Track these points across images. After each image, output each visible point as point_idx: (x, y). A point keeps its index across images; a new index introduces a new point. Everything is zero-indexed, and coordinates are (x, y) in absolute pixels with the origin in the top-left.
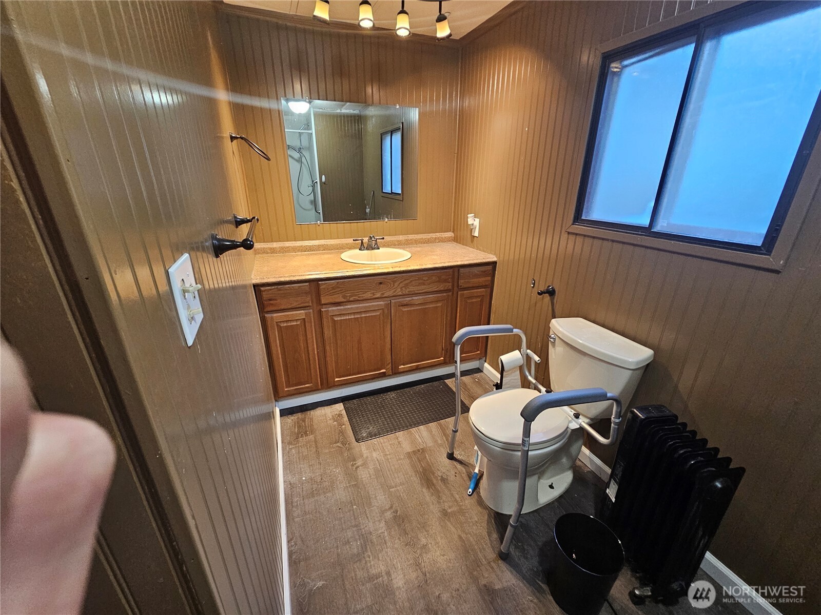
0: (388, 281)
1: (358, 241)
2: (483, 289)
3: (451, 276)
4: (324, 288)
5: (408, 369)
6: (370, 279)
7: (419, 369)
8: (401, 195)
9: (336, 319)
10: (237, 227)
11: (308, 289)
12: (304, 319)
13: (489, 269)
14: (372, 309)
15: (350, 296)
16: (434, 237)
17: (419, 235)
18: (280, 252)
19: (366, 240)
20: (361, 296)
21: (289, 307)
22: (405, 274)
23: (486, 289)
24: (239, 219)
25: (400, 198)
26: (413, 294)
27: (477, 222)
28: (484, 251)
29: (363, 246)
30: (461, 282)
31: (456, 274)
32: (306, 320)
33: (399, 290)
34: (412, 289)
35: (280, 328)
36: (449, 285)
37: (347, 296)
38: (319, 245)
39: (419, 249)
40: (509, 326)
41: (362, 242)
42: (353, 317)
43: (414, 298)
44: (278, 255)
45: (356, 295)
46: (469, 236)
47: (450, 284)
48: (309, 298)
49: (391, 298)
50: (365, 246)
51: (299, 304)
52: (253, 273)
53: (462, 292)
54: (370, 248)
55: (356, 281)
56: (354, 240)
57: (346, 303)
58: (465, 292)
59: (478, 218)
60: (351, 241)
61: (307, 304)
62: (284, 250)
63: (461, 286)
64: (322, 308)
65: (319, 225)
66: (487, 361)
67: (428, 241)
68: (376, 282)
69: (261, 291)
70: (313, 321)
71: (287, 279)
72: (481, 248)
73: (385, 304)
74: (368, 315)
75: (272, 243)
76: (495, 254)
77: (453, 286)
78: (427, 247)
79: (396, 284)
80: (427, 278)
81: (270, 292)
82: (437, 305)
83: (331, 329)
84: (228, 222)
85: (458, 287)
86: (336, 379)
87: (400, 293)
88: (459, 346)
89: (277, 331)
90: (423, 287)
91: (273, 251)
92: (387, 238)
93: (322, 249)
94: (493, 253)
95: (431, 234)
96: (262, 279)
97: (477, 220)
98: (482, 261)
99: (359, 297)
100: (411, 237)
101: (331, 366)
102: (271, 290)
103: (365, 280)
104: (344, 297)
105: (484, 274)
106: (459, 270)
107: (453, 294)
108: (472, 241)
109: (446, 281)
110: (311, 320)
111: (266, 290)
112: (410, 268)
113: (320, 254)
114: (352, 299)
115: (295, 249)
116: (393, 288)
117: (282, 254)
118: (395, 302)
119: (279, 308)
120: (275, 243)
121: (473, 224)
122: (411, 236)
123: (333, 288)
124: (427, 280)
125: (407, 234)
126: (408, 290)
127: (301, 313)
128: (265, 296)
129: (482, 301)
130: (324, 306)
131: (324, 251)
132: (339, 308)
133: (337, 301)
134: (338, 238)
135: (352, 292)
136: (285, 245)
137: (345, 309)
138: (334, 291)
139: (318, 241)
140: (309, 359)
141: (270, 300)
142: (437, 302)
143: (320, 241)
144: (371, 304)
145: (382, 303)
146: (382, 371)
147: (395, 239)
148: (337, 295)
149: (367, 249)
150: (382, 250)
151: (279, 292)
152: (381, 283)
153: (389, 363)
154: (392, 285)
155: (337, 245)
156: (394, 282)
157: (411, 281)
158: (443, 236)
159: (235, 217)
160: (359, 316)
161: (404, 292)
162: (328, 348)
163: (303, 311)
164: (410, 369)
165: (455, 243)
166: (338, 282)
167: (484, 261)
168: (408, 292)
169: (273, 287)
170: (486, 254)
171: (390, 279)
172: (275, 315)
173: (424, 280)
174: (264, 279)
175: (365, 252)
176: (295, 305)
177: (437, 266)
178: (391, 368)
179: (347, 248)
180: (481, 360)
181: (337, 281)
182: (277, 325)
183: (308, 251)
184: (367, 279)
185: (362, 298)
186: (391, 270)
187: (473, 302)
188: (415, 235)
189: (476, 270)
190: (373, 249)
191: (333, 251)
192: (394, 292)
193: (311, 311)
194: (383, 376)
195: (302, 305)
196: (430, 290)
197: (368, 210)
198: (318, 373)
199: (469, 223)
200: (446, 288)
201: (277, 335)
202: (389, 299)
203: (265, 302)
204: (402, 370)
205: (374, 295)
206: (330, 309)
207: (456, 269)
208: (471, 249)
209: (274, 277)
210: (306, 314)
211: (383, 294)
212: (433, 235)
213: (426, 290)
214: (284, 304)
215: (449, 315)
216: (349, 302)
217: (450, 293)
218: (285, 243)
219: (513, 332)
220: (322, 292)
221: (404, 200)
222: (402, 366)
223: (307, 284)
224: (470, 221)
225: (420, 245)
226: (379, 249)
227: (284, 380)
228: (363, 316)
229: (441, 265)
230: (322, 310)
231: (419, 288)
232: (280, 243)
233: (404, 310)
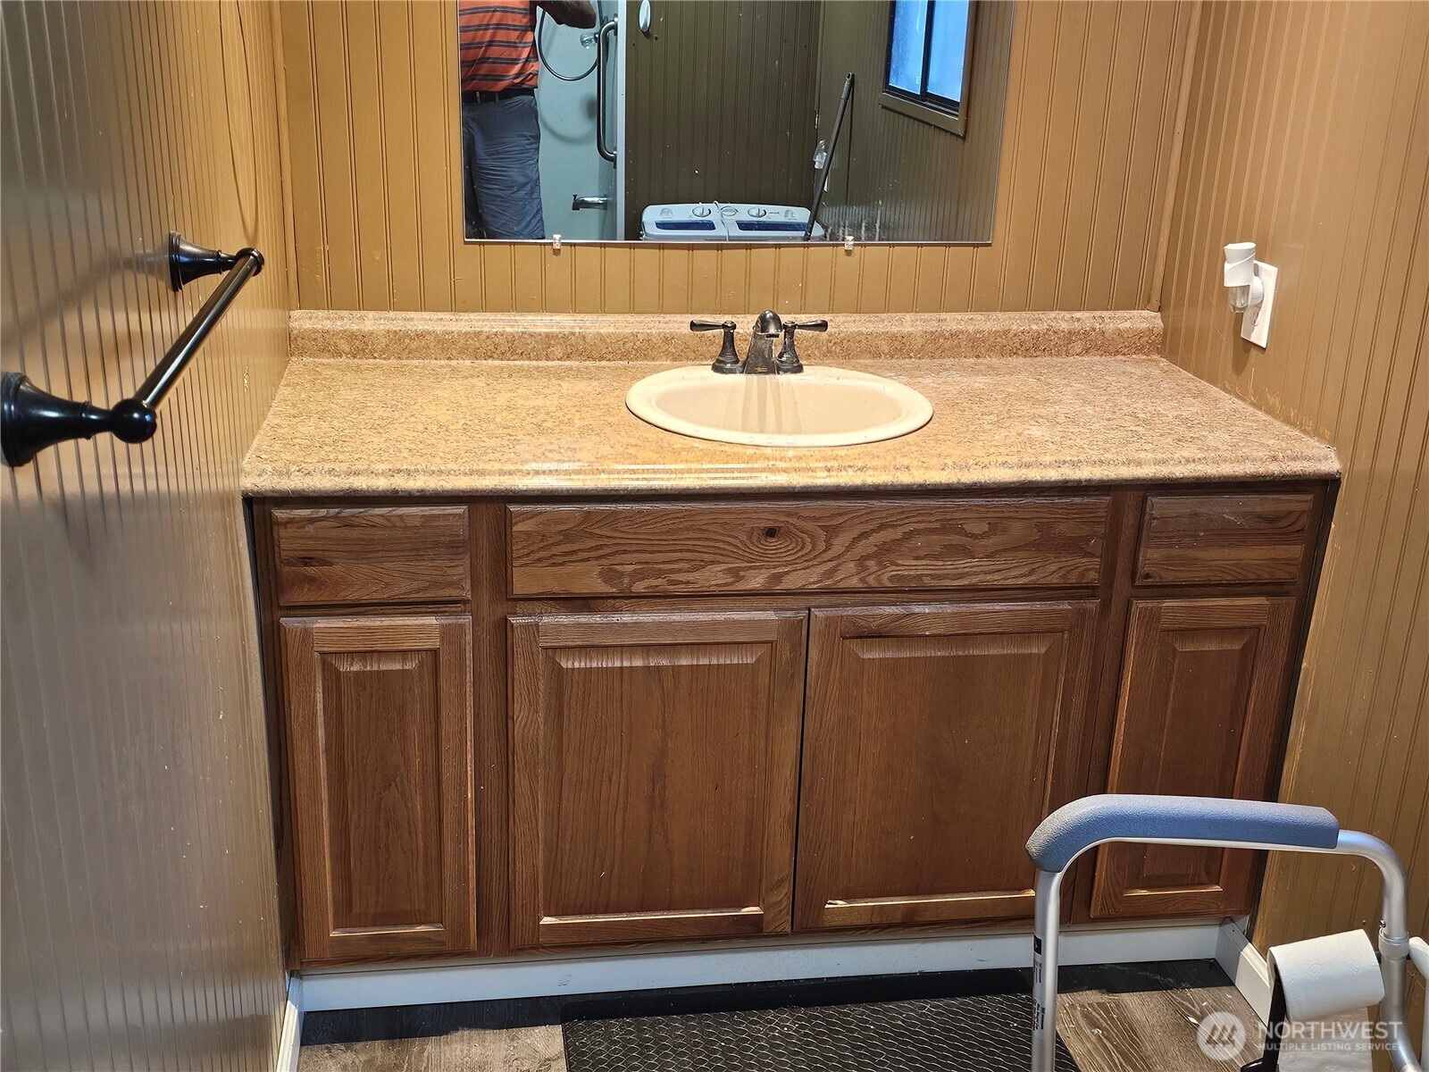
0: (809, 526)
1: (710, 333)
2: (1262, 601)
3: (1101, 529)
4: (528, 534)
5: (864, 920)
6: (727, 512)
7: (919, 924)
8: (962, 109)
9: (566, 664)
10: (176, 287)
11: (461, 530)
12: (435, 652)
13: (1296, 507)
14: (722, 639)
15: (637, 576)
16: (1064, 326)
17: (993, 315)
18: (386, 353)
19: (746, 325)
20: (682, 577)
21: (378, 597)
22: (885, 503)
23: (1276, 600)
24: (188, 254)
25: (954, 120)
26: (911, 591)
27: (1265, 282)
28: (1287, 421)
29: (729, 357)
30: (1151, 556)
31: (1129, 519)
32: (443, 657)
33: (852, 567)
34: (909, 567)
35: (334, 681)
36: (1088, 568)
37: (622, 574)
38: (547, 335)
39: (980, 382)
40: (1317, 815)
41: (729, 338)
42: (638, 663)
43: (917, 609)
44: (377, 367)
45: (659, 574)
46: (1227, 339)
47: (1094, 563)
48: (461, 569)
49: (813, 601)
50: (742, 347)
51: (418, 591)
52: (255, 444)
53: (1150, 604)
54: (759, 363)
55: (665, 513)
56: (693, 326)
57: (618, 603)
58: (1168, 603)
59: (1271, 263)
60: (679, 324)
61: (453, 593)
62: (402, 346)
63: (1147, 576)
64: (515, 614)
65: (556, 252)
66: (1256, 938)
67: (1034, 346)
68: (749, 525)
69: (271, 522)
70: (469, 662)
71: (382, 484)
72: (1274, 401)
73: (783, 622)
74: (704, 661)
75: (359, 314)
76: (1334, 441)
77: (1108, 571)
78: (1019, 377)
79: (840, 543)
80: (986, 528)
81: (310, 529)
82: (1026, 651)
83: (541, 705)
84: (138, 265)
85: (1133, 577)
86: (547, 920)
87: (854, 582)
88: (1058, 877)
89: (320, 690)
90: (963, 564)
91: (361, 346)
92: (842, 324)
93: (558, 351)
94: (1328, 434)
95: (1053, 314)
96: (281, 474)
97: (1269, 272)
98: (1262, 470)
99: (672, 583)
100: (954, 321)
101: (531, 858)
102: (311, 521)
103: (702, 513)
104: (609, 575)
105: (1271, 529)
106: (1144, 501)
107: (1105, 608)
108: (1239, 366)
109: (1073, 546)
110: (463, 659)
111: (291, 521)
112: (905, 479)
113: (546, 373)
114: (639, 587)
115: (447, 346)
116: (826, 556)
117: (393, 362)
118: (827, 618)
119: (340, 597)
120: (371, 314)
121: (1245, 289)
122: (958, 316)
123: (567, 536)
124: (983, 536)
125: (939, 311)
126: (892, 571)
127: (425, 627)
128: (288, 543)
129: (1248, 656)
130: (521, 607)
131: (567, 363)
132: (584, 619)
133: (580, 588)
134: (632, 310)
135: (647, 557)
136: (409, 326)
137: (610, 625)
138: (567, 547)
139: (547, 318)
140: (440, 820)
141: (307, 561)
142: (1025, 633)
143: (557, 318)
144: (720, 616)
145: (770, 615)
146: (747, 911)
147: (881, 328)
148: (580, 566)
149: (748, 368)
150: (815, 376)
151: (347, 532)
152: (771, 532)
153: (782, 881)
154: (822, 546)
155: (624, 340)
156: (832, 532)
157: (908, 536)
158: (1110, 327)
159: (174, 249)
160: (664, 662)
161: (872, 581)
162: (522, 783)
163: (432, 620)
164: (876, 920)
165: (1164, 363)
166: (589, 513)
167: (1275, 468)
168: (891, 579)
169: (323, 512)
170: (1296, 433)
171: (815, 519)
172: (321, 624)
173: (973, 536)
174: (288, 474)
175: (739, 379)
176: (402, 589)
177: (1035, 475)
178: (786, 903)
179: (667, 354)
180: (1229, 927)
181: (586, 507)
182: (324, 663)
183: (503, 356)
184: (712, 512)
185: (680, 589)
186: (822, 479)
187: (1200, 657)
188: (977, 316)
189: (1226, 509)
190: (773, 369)
191: (604, 363)
192: (829, 574)
193: (467, 620)
194: (750, 934)
195: (430, 595)
196: (995, 579)
197: (820, 161)
198: (472, 885)
199: (1229, 283)
200: (1073, 580)
201: (320, 706)
202: (802, 602)
203: (286, 569)
204: (838, 922)
205: (739, 578)
206: (546, 620)
207: (1132, 498)
208: (1228, 402)
209: (330, 472)
210: (445, 632)
211: (778, 578)
212: (1062, 321)
213: (975, 580)
214: (360, 581)
215: (1078, 699)
216: (630, 598)
217: (1092, 605)
218: (412, 314)
219: (1333, 844)
220: (517, 549)
221: (969, 138)
222: (841, 903)
223: (460, 510)
224: (1234, 275)
225: (995, 361)
226: (799, 369)
227: (329, 895)
228: (684, 662)
229: (1053, 475)
230: (514, 620)
231: (949, 566)
232: (392, 314)
233: (867, 656)
